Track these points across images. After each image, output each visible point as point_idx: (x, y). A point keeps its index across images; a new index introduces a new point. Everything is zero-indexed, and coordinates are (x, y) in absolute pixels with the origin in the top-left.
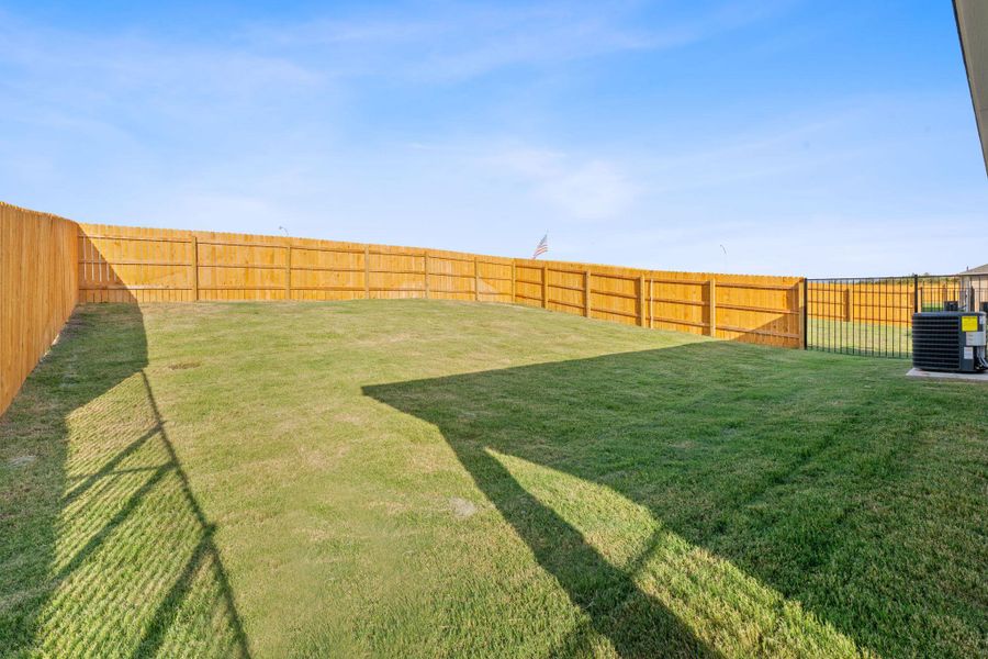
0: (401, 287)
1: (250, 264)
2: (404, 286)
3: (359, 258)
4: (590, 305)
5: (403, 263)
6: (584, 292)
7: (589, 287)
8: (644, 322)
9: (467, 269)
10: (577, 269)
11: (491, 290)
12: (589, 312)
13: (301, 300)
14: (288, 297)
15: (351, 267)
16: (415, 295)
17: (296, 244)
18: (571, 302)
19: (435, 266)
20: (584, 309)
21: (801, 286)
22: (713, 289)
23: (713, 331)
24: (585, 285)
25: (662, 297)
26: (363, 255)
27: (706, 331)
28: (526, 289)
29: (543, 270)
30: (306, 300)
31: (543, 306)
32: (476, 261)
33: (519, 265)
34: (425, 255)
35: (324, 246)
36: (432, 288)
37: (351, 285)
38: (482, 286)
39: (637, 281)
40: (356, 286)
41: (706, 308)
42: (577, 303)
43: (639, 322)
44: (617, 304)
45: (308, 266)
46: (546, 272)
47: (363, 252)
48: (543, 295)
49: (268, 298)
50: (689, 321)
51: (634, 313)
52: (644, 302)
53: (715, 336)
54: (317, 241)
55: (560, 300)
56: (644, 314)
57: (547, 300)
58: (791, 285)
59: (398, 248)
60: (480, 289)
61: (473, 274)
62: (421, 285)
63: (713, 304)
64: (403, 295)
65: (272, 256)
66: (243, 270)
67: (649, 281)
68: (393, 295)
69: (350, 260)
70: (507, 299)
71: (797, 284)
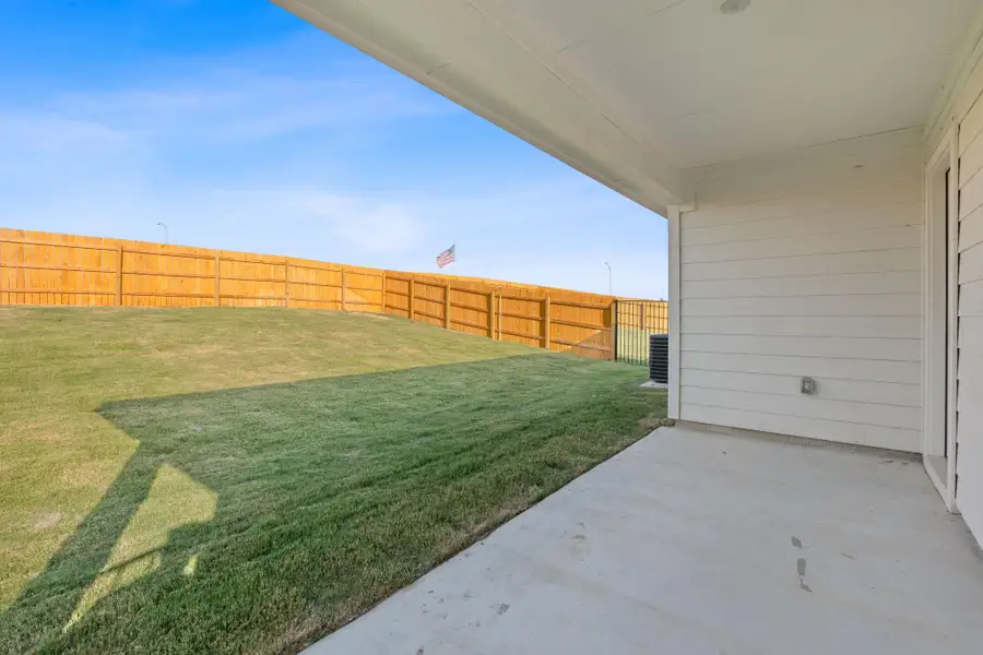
0: (257, 295)
1: (70, 266)
2: (261, 295)
3: (207, 264)
4: (449, 316)
5: (259, 271)
6: (445, 305)
7: (449, 299)
8: (494, 334)
9: (333, 279)
10: (439, 283)
11: (360, 300)
12: (449, 324)
13: (136, 305)
14: (118, 303)
15: (198, 273)
16: (273, 303)
17: (128, 247)
18: (433, 313)
19: (297, 275)
20: (444, 320)
21: (613, 306)
22: (549, 308)
23: (548, 344)
24: (445, 297)
25: (508, 312)
26: (212, 262)
27: (543, 344)
28: (395, 300)
29: (409, 281)
30: (141, 307)
31: (410, 317)
32: (344, 272)
33: (390, 277)
34: (285, 264)
35: (165, 251)
36: (294, 296)
37: (197, 291)
38: (349, 296)
39: (489, 296)
40: (204, 292)
41: (542, 323)
42: (438, 314)
43: (489, 335)
44: (471, 317)
45: (145, 270)
46: (413, 284)
47: (214, 259)
48: (410, 307)
49: (93, 303)
50: (529, 334)
51: (485, 325)
52: (494, 316)
53: (550, 349)
54: (156, 245)
55: (424, 311)
56: (494, 328)
57: (412, 311)
58: (606, 305)
59: (254, 255)
60: (347, 299)
61: (340, 284)
62: (281, 293)
63: (548, 320)
64: (260, 303)
65: (99, 259)
66: (59, 273)
67: (497, 297)
68: (250, 303)
69: (197, 267)
70: (376, 309)
71: (610, 305)
